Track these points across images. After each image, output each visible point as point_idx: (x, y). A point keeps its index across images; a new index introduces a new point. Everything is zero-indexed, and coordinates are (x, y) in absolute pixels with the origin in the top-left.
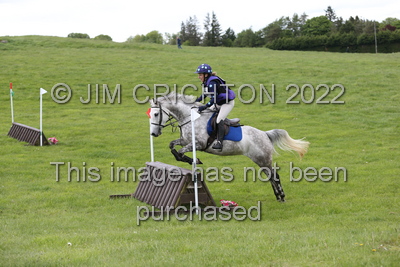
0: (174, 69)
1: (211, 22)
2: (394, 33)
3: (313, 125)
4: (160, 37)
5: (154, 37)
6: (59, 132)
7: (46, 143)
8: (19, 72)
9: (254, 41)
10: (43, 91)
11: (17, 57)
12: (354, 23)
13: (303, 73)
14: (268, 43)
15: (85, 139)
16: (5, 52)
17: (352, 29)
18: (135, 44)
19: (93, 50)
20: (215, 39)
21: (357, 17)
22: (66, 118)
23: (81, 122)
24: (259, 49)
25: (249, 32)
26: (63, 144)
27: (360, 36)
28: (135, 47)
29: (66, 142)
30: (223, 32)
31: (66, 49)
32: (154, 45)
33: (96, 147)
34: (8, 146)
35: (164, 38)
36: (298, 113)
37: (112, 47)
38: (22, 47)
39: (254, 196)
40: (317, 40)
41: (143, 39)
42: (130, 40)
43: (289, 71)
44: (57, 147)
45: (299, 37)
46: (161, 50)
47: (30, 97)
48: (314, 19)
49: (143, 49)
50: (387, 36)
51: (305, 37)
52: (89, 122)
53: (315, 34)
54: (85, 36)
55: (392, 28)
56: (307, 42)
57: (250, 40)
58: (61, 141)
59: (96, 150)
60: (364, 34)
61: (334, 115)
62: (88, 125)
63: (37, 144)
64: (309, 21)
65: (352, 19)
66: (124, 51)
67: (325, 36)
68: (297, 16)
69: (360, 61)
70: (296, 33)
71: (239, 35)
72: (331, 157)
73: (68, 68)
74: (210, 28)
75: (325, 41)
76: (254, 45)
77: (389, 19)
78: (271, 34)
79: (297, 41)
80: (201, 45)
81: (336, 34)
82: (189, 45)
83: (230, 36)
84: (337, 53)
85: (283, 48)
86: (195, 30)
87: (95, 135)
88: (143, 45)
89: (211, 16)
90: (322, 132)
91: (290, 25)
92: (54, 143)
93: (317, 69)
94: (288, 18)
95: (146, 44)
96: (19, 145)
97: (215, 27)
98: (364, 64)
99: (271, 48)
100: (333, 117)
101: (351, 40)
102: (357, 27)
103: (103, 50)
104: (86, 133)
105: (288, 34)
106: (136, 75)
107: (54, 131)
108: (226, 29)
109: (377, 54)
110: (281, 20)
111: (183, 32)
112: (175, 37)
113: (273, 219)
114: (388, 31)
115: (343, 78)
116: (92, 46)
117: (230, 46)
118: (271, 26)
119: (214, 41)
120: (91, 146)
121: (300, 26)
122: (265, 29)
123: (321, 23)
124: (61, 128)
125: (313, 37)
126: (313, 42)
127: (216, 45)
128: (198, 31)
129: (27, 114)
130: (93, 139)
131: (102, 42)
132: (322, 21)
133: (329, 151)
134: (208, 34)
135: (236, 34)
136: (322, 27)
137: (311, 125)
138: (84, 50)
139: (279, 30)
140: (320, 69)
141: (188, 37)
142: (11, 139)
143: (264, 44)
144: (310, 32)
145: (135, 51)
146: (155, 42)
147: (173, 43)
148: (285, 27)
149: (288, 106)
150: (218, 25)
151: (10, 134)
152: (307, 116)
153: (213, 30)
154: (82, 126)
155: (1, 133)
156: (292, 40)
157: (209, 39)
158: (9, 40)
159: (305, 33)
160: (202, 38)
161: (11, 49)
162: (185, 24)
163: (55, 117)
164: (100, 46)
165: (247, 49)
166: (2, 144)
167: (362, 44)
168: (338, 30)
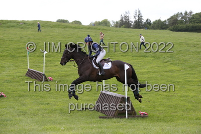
1: (138, 15)
4: (109, 23)
5: (105, 23)
6: (53, 74)
7: (46, 80)
9: (162, 26)
10: (45, 52)
14: (170, 27)
15: (68, 78)
16: (22, 29)
18: (94, 27)
19: (72, 30)
22: (57, 67)
24: (164, 31)
25: (159, 21)
26: (55, 81)
28: (94, 29)
29: (57, 80)
30: (144, 21)
31: (56, 29)
32: (105, 28)
35: (111, 23)
37: (82, 28)
38: (32, 27)
39: (157, 110)
40: (198, 26)
41: (100, 24)
42: (91, 24)
44: (52, 82)
45: (188, 24)
46: (110, 30)
47: (37, 55)
48: (196, 14)
49: (99, 29)
51: (191, 25)
52: (69, 69)
53: (197, 23)
56: (193, 27)
57: (160, 26)
58: (54, 79)
62: (69, 71)
64: (193, 15)
66: (88, 30)
68: (187, 12)
71: (154, 23)
74: (137, 18)
76: (162, 28)
78: (172, 22)
79: (187, 26)
80: (132, 28)
82: (125, 27)
83: (148, 22)
85: (178, 31)
86: (128, 19)
89: (138, 12)
91: (183, 17)
92: (50, 80)
94: (181, 13)
95: (101, 27)
97: (140, 17)
99: (171, 30)
103: (76, 30)
104: (68, 76)
105: (181, 22)
107: (51, 74)
110: (177, 14)
111: (122, 20)
112: (117, 22)
116: (71, 27)
118: (172, 17)
119: (139, 26)
121: (189, 18)
122: (168, 19)
123: (200, 16)
124: (54, 72)
125: (196, 24)
126: (196, 27)
127: (142, 28)
128: (130, 20)
129: (35, 65)
131: (76, 25)
134: (136, 21)
135: (152, 22)
138: (66, 29)
139: (177, 20)
141: (124, 23)
142: (28, 77)
143: (168, 28)
144: (194, 21)
145: (94, 31)
146: (106, 25)
147: (116, 26)
148: (180, 18)
149: (178, 63)
150: (142, 17)
151: (26, 75)
152: (189, 69)
153: (138, 19)
154: (66, 71)
155: (22, 74)
156: (184, 26)
157: (136, 24)
158: (24, 23)
159: (191, 22)
160: (132, 24)
161: (26, 28)
162: (123, 16)
163: (51, 66)
164: (75, 28)
165: (158, 31)
166: (23, 80)
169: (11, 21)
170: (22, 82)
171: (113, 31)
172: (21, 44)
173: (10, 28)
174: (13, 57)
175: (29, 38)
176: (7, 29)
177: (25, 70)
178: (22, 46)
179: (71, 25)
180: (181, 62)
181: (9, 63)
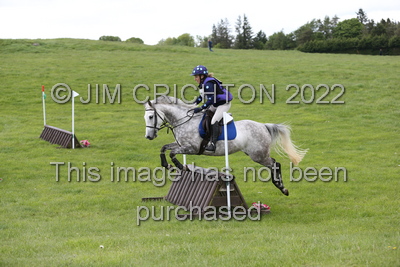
1: (242, 25)
3: (346, 128)
4: (192, 40)
5: (186, 40)
6: (91, 134)
7: (78, 146)
8: (51, 75)
9: (285, 43)
10: (75, 94)
11: (49, 59)
12: (385, 26)
13: (335, 76)
14: (300, 46)
15: (117, 141)
16: (37, 55)
17: (384, 31)
18: (166, 47)
19: (125, 53)
20: (246, 42)
21: (388, 20)
22: (98, 121)
23: (113, 124)
24: (290, 52)
25: (281, 34)
26: (95, 147)
27: (392, 39)
28: (166, 50)
29: (98, 145)
30: (254, 35)
31: (97, 52)
32: (186, 48)
34: (40, 148)
35: (196, 40)
36: (329, 116)
37: (144, 50)
38: (54, 50)
39: (287, 198)
40: (349, 43)
41: (175, 42)
42: (161, 42)
43: (321, 74)
44: (89, 150)
45: (331, 40)
46: (193, 53)
48: (346, 22)
51: (337, 40)
52: (121, 125)
53: (347, 37)
54: (117, 39)
56: (339, 45)
58: (93, 143)
59: (128, 153)
60: (395, 36)
61: (366, 118)
62: (120, 128)
63: (69, 147)
64: (340, 24)
65: (383, 21)
67: (356, 39)
68: (328, 19)
69: (392, 63)
70: (328, 35)
71: (270, 37)
72: (363, 160)
73: (100, 70)
74: (242, 31)
75: (357, 43)
76: (286, 48)
78: (303, 37)
79: (329, 44)
80: (233, 48)
81: (367, 37)
82: (221, 47)
83: (261, 38)
84: (369, 56)
85: (315, 51)
86: (226, 33)
87: (127, 138)
88: (174, 47)
89: (242, 19)
90: (354, 135)
91: (322, 27)
92: (86, 146)
93: (349, 71)
94: (319, 21)
95: (178, 47)
96: (51, 148)
97: (247, 29)
98: (395, 66)
99: (302, 51)
100: (364, 120)
101: (382, 43)
102: (388, 29)
103: (134, 53)
104: (118, 136)
105: (320, 36)
106: (167, 78)
107: (86, 134)
108: (258, 32)
110: (312, 23)
111: (214, 35)
112: (206, 39)
113: (306, 222)
115: (374, 81)
116: (123, 49)
117: (261, 48)
118: (302, 29)
119: (245, 44)
120: (123, 149)
121: (332, 28)
122: (296, 32)
123: (352, 26)
124: (93, 131)
125: (345, 40)
126: (344, 44)
127: (248, 48)
128: (230, 34)
129: (59, 117)
130: (125, 142)
131: (134, 45)
132: (353, 23)
133: (361, 154)
134: (239, 37)
135: (267, 37)
136: (354, 30)
137: (343, 128)
138: (115, 52)
139: (311, 33)
140: (352, 71)
141: (219, 40)
142: (43, 141)
143: (296, 46)
144: (342, 34)
145: (166, 54)
146: (187, 45)
147: (205, 46)
148: (316, 30)
149: (319, 109)
150: (250, 28)
151: (42, 137)
152: (339, 119)
153: (244, 33)
154: (114, 129)
155: (33, 136)
156: (323, 42)
157: (240, 41)
158: (40, 43)
159: (336, 36)
160: (233, 41)
161: (43, 51)
162: (216, 27)
163: (87, 119)
164: (132, 50)
165: (279, 52)
166: (35, 146)
167: (394, 46)
168: (369, 32)
169: (16, 41)
170: (33, 151)
171: (199, 54)
172: (33, 80)
173: (15, 54)
174: (18, 104)
175: (49, 70)
176: (10, 55)
177: (39, 127)
178: (35, 84)
179: (123, 45)
181: (10, 116)
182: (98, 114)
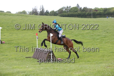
0: (34, 22)
1: (42, 8)
2: (97, 12)
4: (26, 12)
5: (24, 12)
10: (1, 28)
12: (85, 9)
14: (59, 15)
15: (12, 42)
17: (85, 11)
21: (86, 7)
22: (5, 36)
23: (10, 37)
25: (53, 11)
26: (6, 43)
27: (87, 13)
30: (45, 11)
33: (16, 44)
35: (27, 12)
40: (74, 14)
41: (21, 13)
42: (17, 13)
44: (5, 44)
45: (68, 13)
48: (73, 7)
49: (23, 16)
50: (95, 13)
51: (70, 13)
52: (12, 37)
53: (73, 12)
55: (97, 11)
56: (71, 15)
57: (54, 14)
60: (88, 12)
64: (71, 8)
65: (84, 8)
66: (18, 16)
67: (76, 13)
68: (68, 7)
70: (67, 12)
71: (50, 12)
74: (41, 10)
76: (55, 15)
77: (96, 8)
78: (60, 12)
79: (68, 14)
80: (38, 15)
82: (35, 15)
83: (47, 12)
84: (80, 18)
85: (64, 16)
86: (36, 10)
89: (42, 6)
91: (66, 9)
92: (4, 43)
94: (65, 7)
97: (43, 9)
101: (84, 14)
103: (11, 16)
104: (12, 40)
105: (65, 12)
106: (23, 24)
109: (92, 18)
110: (63, 8)
111: (33, 11)
112: (30, 12)
114: (95, 11)
117: (47, 15)
118: (60, 9)
119: (42, 14)
121: (69, 10)
122: (58, 10)
124: (5, 39)
126: (72, 14)
127: (44, 15)
128: (38, 11)
132: (75, 8)
134: (41, 12)
135: (49, 12)
136: (76, 10)
138: (6, 16)
139: (62, 11)
141: (34, 13)
144: (72, 11)
145: (21, 16)
146: (24, 14)
147: (30, 14)
148: (64, 10)
149: (69, 33)
150: (44, 9)
152: (75, 37)
153: (42, 11)
154: (11, 38)
156: (66, 14)
157: (41, 13)
159: (70, 12)
160: (39, 13)
162: (34, 8)
163: (2, 35)
167: (87, 15)
168: (80, 11)
171: (30, 17)
180: (70, 33)
182: (5, 34)
